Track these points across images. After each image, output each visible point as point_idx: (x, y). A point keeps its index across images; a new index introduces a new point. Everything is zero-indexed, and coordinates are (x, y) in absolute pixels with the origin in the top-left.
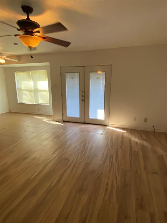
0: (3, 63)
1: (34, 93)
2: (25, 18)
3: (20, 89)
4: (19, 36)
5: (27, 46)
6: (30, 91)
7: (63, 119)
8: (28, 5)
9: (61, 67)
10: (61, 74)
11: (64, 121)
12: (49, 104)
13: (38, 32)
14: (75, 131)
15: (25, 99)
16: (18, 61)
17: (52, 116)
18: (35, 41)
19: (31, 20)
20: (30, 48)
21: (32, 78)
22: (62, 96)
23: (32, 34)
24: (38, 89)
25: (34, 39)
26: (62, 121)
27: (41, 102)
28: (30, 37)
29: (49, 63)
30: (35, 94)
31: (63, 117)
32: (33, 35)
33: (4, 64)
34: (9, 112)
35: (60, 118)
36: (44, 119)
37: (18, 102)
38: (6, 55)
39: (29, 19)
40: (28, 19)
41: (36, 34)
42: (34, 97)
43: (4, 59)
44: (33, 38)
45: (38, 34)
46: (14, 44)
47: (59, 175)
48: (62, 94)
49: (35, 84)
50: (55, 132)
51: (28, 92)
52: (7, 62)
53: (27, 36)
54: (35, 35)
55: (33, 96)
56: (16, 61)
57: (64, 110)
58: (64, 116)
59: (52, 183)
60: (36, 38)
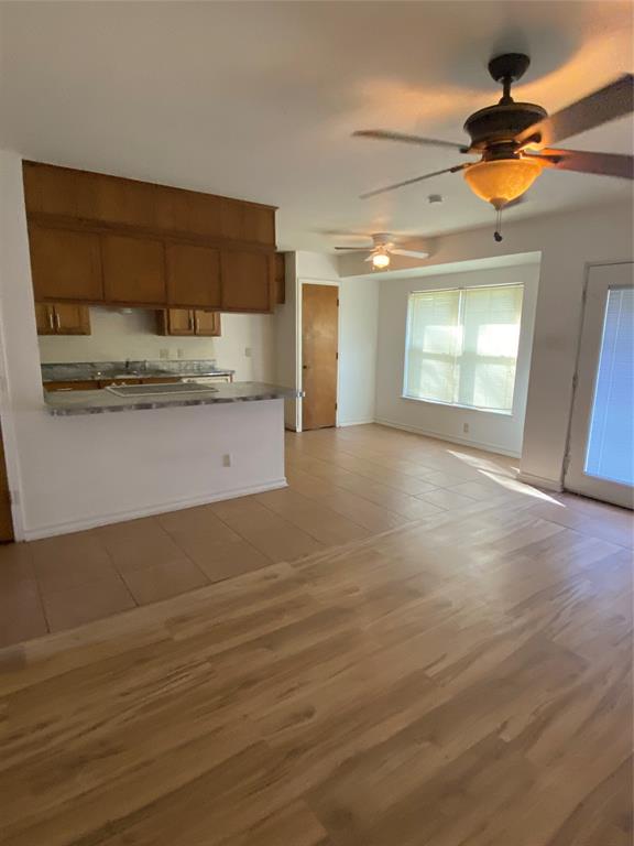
0: (381, 266)
1: (458, 366)
2: (495, 98)
3: (418, 352)
4: (466, 170)
5: (488, 200)
6: (448, 359)
7: (563, 481)
8: (512, 51)
9: (588, 266)
10: (584, 293)
11: (566, 492)
12: (509, 413)
13: (536, 138)
14: (620, 548)
15: (429, 385)
16: (427, 255)
17: (515, 461)
18: (522, 178)
19: (515, 101)
20: (498, 204)
21: (463, 313)
22: (574, 386)
23: (512, 152)
24: (478, 353)
25: (517, 172)
26: (559, 490)
27: (481, 401)
28: (505, 164)
29: (540, 253)
30: (462, 369)
31: (564, 472)
32: (517, 157)
33: (385, 269)
34: (374, 424)
35: (553, 475)
36: (484, 467)
37: (404, 396)
38: (395, 239)
39: (511, 99)
40: (507, 99)
41: (524, 148)
42: (458, 382)
43: (388, 254)
44: (516, 168)
45: (532, 147)
46: (428, 200)
47: (537, 710)
48: (575, 378)
49: (471, 335)
50: (524, 525)
51: (440, 363)
52: (396, 262)
53: (495, 165)
54: (524, 155)
55: (457, 376)
56: (422, 255)
57: (572, 445)
58: (568, 471)
59: (504, 726)
60: (529, 165)
